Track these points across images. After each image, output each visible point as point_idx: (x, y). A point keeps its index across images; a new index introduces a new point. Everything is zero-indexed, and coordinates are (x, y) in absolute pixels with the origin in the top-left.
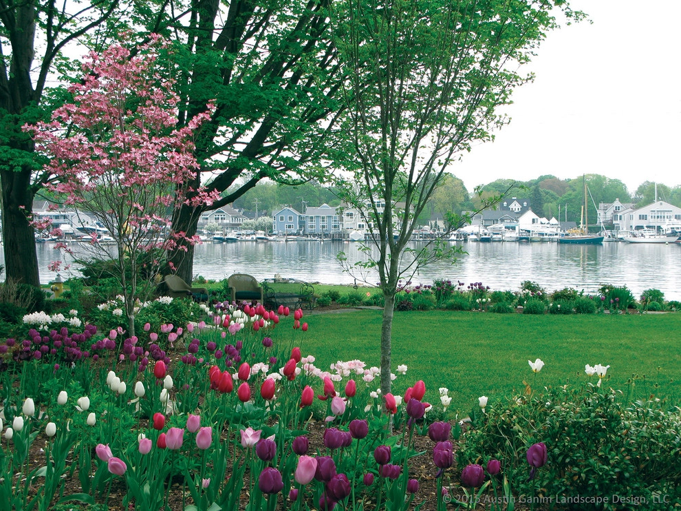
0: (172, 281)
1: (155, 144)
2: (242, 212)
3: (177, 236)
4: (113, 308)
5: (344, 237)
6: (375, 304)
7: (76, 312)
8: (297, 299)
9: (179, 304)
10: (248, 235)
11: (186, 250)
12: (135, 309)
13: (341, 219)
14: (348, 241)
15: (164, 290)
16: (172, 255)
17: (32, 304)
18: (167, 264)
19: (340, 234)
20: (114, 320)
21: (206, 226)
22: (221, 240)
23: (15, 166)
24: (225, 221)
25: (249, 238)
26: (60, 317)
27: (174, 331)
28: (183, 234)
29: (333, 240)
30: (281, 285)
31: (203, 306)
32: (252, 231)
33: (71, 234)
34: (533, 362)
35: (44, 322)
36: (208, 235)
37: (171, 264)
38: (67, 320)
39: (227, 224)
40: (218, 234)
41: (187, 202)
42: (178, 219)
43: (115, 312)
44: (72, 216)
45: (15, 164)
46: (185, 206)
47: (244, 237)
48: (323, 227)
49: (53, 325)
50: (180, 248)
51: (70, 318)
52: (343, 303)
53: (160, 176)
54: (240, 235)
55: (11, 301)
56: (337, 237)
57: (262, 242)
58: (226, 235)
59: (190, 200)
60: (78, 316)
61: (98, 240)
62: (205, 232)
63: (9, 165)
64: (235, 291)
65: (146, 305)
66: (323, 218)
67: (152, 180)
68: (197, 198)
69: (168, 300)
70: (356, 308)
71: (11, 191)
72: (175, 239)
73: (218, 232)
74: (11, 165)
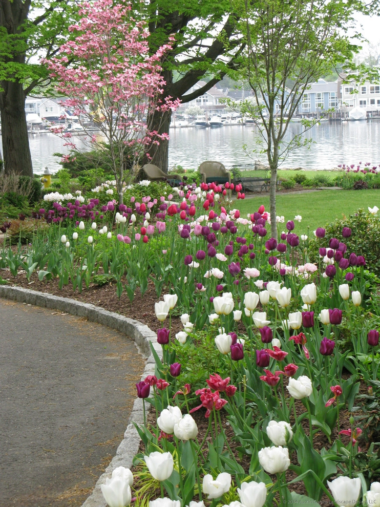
0: (149, 168)
1: (133, 69)
2: (226, 93)
3: (151, 134)
4: (106, 189)
5: (343, 117)
6: (337, 185)
7: (80, 192)
8: (263, 182)
9: (155, 186)
10: (233, 118)
11: (158, 144)
12: (123, 189)
13: (340, 95)
14: (348, 120)
15: (142, 176)
16: (148, 148)
17: (31, 193)
18: (145, 155)
19: (338, 114)
20: (108, 198)
21: (187, 110)
22: (204, 125)
23: (20, 78)
24: (208, 104)
25: (235, 122)
26: (69, 196)
27: (152, 200)
28: (156, 132)
29: (331, 120)
30: (261, 172)
31: (176, 189)
32: (238, 114)
33: (38, 124)
34: (372, 208)
35: (59, 199)
36: (190, 120)
37: (148, 155)
38: (74, 198)
39: (210, 107)
40: (200, 119)
41: (158, 108)
42: (152, 122)
43: (107, 192)
44: (39, 104)
45: (20, 77)
46: (156, 111)
47: (230, 121)
48: (319, 105)
49: (65, 202)
50: (154, 142)
51: (76, 196)
52: (307, 185)
53: (138, 92)
54: (225, 118)
55: (15, 191)
56: (334, 116)
57: (252, 125)
58: (209, 119)
59: (160, 107)
60: (82, 195)
61: (69, 130)
62: (186, 116)
63: (15, 78)
64: (205, 176)
65: (130, 187)
66: (319, 95)
67: (132, 96)
68: (165, 105)
69: (146, 183)
70: (317, 189)
71: (6, 94)
72: (150, 136)
73: (200, 116)
74: (17, 78)
